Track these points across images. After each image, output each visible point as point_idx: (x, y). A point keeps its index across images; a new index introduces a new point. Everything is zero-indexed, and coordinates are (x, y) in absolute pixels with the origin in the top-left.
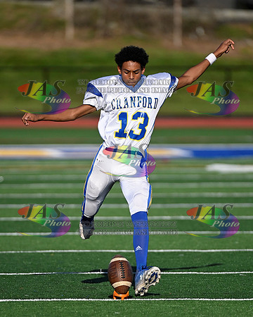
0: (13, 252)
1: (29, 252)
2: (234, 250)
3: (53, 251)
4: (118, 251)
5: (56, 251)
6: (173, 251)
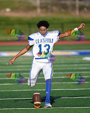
0: (3, 91)
1: (9, 91)
2: (84, 89)
3: (18, 90)
4: (42, 90)
5: (19, 90)
6: (62, 89)
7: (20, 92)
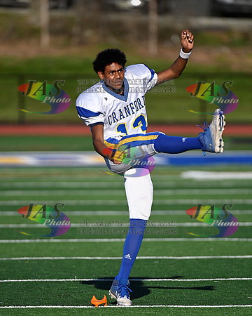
1: (5, 259)
2: (209, 257)
3: (28, 258)
4: (93, 258)
5: (31, 258)
7: (36, 262)
